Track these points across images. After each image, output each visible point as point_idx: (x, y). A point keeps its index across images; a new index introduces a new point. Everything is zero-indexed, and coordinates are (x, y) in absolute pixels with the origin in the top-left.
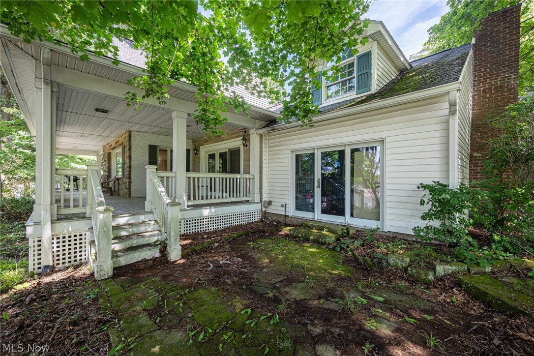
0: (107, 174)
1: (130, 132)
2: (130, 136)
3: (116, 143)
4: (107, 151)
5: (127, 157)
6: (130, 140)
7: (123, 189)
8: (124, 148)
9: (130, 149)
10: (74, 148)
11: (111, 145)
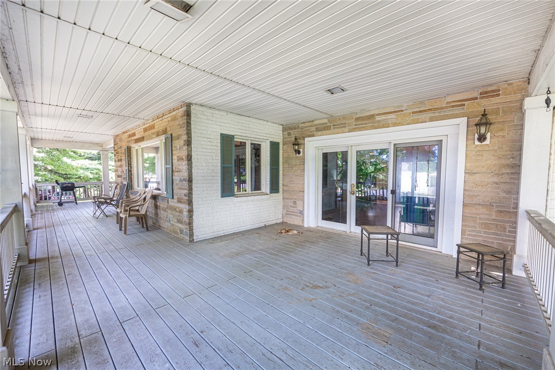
0: (125, 183)
1: (189, 105)
2: (188, 114)
3: (145, 130)
4: (124, 145)
5: (180, 159)
6: (189, 124)
7: (169, 220)
8: (170, 141)
9: (189, 143)
10: (66, 139)
11: (134, 134)
